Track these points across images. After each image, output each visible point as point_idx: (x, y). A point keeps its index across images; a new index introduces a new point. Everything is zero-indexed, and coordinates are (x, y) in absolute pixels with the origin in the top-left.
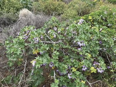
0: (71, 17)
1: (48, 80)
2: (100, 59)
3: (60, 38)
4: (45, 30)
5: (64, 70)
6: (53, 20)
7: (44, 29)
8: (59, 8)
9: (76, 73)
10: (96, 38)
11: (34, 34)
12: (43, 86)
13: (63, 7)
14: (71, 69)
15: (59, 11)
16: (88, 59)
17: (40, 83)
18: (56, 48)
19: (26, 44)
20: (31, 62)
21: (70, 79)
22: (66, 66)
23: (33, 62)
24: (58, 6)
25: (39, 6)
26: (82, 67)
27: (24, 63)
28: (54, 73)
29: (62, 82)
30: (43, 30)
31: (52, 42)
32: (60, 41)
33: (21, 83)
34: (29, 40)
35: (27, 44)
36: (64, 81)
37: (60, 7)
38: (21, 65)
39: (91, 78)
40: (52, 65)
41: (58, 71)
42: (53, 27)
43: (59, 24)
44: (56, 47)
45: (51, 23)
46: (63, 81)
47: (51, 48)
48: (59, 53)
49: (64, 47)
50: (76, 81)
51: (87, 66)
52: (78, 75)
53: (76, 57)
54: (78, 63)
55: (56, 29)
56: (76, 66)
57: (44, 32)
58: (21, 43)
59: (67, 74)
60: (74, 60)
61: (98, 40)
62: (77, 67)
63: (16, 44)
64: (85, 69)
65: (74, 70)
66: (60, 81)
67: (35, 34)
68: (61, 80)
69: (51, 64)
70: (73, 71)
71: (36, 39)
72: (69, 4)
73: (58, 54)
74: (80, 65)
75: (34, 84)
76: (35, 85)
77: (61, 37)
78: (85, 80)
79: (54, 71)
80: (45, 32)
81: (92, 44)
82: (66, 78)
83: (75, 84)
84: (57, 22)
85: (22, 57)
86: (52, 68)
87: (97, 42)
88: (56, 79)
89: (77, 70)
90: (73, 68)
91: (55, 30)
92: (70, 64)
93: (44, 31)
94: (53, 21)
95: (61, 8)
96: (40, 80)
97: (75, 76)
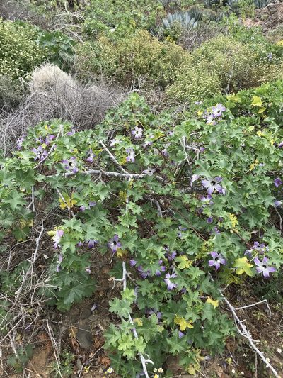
0: (197, 94)
1: (107, 291)
2: (274, 235)
3: (147, 163)
4: (104, 135)
5: (154, 260)
6: (134, 103)
7: (102, 130)
8: (162, 65)
9: (189, 273)
10: (263, 168)
11: (65, 148)
12: (92, 306)
13: (175, 61)
14: (177, 259)
15: (161, 72)
16: (231, 232)
17: (81, 296)
18: (134, 194)
19: (40, 178)
20: (50, 233)
21: (170, 290)
22: (160, 251)
23: (56, 235)
24: (159, 57)
25: (97, 57)
26: (210, 257)
27: (36, 235)
28: (124, 270)
29: (146, 296)
30: (97, 134)
31: (125, 173)
32: (147, 172)
33: (23, 292)
34: (49, 164)
35: (43, 177)
36: (151, 296)
37: (165, 62)
38: (27, 238)
39: (244, 293)
40: (118, 243)
41: (134, 262)
42: (132, 125)
43: (151, 119)
44: (133, 189)
45: (126, 113)
46: (147, 294)
47: (121, 193)
48: (141, 211)
49: (159, 192)
50: (189, 298)
51: (224, 254)
52: (196, 280)
53: (195, 226)
54: (199, 243)
55: (140, 134)
56: (190, 253)
57: (101, 142)
58: (22, 175)
59: (163, 274)
60: (188, 235)
61: (269, 174)
62: (194, 255)
63: (9, 176)
64: (219, 261)
65: (185, 262)
66: (140, 294)
67: (68, 147)
68: (144, 291)
69: (115, 243)
70: (181, 266)
71: (70, 164)
72: (197, 51)
73: (138, 213)
74: (204, 249)
75: (62, 299)
76: (65, 302)
77: (150, 159)
78: (219, 295)
79: (124, 263)
80: (102, 140)
81: (249, 186)
82: (159, 286)
83: (183, 306)
84: (145, 111)
85: (31, 217)
86: (118, 253)
87: (267, 181)
88: (127, 286)
89: (193, 265)
90: (183, 259)
91: (137, 136)
92: (174, 245)
93: (100, 137)
94: (132, 107)
95: (169, 64)
96: (80, 289)
97: (186, 281)
